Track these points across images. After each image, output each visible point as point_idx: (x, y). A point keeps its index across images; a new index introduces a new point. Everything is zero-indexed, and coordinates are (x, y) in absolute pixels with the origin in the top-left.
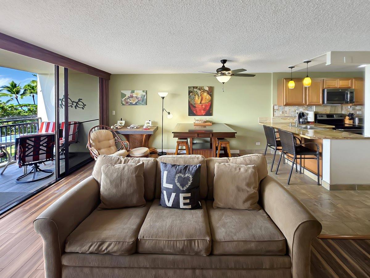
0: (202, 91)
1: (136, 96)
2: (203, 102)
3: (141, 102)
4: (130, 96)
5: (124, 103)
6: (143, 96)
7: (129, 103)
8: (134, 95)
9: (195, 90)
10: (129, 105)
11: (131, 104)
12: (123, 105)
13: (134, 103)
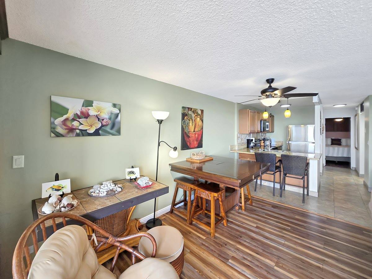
0: (196, 114)
1: (96, 113)
2: (196, 130)
3: (108, 129)
4: (82, 113)
5: (60, 130)
6: (113, 117)
7: (78, 131)
8: (92, 112)
9: (190, 112)
10: (78, 135)
11: (84, 133)
12: (58, 135)
13: (92, 131)
